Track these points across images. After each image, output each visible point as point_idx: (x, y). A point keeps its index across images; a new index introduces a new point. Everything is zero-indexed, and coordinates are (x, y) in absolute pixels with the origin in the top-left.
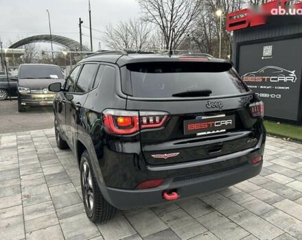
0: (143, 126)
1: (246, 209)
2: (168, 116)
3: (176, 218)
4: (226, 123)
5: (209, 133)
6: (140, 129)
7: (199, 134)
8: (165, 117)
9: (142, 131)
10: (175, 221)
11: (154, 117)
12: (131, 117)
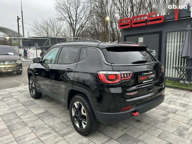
0: (122, 79)
1: (156, 120)
2: (133, 73)
3: (125, 128)
4: (153, 76)
5: (147, 81)
6: (121, 81)
7: (144, 82)
8: (132, 74)
9: (122, 81)
10: (126, 130)
11: (127, 74)
12: (116, 75)
